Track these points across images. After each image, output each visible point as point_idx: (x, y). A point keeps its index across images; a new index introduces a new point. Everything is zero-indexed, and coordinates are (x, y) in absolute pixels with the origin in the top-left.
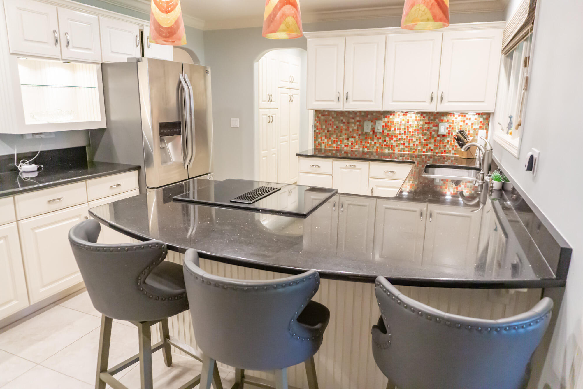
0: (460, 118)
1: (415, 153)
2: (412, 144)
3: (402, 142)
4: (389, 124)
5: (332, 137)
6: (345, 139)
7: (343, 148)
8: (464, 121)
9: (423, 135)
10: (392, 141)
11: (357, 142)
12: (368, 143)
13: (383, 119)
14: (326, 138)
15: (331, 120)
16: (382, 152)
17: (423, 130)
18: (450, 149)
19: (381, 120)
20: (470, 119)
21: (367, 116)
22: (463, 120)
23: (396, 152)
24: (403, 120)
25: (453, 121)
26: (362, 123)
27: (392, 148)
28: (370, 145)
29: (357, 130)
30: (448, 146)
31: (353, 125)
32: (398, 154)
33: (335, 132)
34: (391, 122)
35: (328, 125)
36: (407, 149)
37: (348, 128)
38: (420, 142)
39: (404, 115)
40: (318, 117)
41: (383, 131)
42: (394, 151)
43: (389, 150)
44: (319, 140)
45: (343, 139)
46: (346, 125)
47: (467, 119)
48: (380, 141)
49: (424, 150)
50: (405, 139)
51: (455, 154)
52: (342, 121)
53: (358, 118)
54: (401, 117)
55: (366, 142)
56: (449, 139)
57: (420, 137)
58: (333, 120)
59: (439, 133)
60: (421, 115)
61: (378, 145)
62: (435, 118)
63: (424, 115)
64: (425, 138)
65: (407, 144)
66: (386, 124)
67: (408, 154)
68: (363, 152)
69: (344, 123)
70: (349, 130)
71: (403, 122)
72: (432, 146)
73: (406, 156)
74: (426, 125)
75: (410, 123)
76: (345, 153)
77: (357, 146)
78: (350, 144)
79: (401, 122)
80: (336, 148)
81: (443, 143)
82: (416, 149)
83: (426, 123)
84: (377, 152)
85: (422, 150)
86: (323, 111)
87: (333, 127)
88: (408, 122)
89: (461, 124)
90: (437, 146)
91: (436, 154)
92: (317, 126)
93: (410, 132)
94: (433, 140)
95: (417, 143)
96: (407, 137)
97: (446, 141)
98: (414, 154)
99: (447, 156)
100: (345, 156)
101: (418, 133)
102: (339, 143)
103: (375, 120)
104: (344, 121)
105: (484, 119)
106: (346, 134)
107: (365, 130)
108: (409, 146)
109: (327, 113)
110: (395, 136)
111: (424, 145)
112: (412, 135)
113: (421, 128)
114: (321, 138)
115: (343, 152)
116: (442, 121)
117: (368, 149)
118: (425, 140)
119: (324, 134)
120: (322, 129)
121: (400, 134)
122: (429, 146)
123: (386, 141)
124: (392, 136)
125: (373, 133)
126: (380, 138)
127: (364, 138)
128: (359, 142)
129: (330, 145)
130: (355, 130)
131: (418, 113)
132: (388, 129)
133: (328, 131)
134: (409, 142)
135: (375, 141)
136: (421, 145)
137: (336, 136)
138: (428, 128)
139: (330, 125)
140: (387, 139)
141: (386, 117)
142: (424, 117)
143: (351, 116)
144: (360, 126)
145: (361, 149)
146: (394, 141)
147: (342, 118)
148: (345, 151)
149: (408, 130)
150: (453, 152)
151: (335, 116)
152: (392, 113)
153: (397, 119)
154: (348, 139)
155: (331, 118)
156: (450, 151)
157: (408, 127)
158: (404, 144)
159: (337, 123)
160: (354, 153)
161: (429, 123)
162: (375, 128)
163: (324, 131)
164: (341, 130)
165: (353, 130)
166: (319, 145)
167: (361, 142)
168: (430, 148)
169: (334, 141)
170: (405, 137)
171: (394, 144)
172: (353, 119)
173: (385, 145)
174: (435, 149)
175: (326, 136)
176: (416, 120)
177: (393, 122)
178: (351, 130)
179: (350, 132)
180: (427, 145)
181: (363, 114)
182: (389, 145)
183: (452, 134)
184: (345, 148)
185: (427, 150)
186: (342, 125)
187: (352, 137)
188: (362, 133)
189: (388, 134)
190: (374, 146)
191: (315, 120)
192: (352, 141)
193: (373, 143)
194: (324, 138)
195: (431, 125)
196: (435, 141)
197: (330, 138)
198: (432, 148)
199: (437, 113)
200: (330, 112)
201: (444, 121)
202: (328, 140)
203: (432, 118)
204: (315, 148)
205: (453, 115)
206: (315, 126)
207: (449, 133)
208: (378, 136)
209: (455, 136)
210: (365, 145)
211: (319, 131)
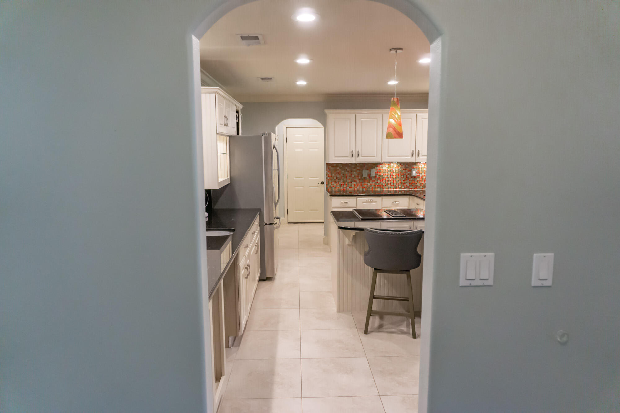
2: (395, 184)
3: (389, 183)
4: (379, 171)
5: (340, 182)
6: (350, 183)
7: (348, 189)
9: (402, 177)
10: (382, 183)
12: (366, 184)
13: (376, 168)
14: (335, 183)
15: (338, 170)
16: (376, 191)
17: (402, 174)
19: (374, 168)
21: (364, 166)
23: (385, 189)
24: (389, 168)
25: (420, 168)
26: (361, 171)
27: (382, 187)
28: (368, 186)
29: (358, 176)
30: (418, 184)
31: (355, 173)
32: (387, 190)
33: (342, 178)
34: (381, 169)
35: (337, 173)
36: (392, 187)
37: (351, 175)
39: (389, 164)
40: (329, 168)
41: (376, 176)
43: (380, 189)
44: (330, 185)
45: (348, 183)
46: (350, 173)
48: (374, 183)
49: (403, 187)
50: (390, 181)
51: (422, 188)
52: (347, 170)
53: (358, 168)
54: (387, 166)
55: (364, 184)
57: (400, 179)
58: (340, 170)
59: (412, 176)
60: (400, 164)
61: (372, 186)
63: (402, 164)
64: (403, 179)
65: (392, 184)
66: (377, 171)
67: (393, 191)
68: (363, 191)
69: (348, 171)
70: (352, 176)
71: (389, 170)
72: (408, 184)
73: (392, 192)
74: (404, 171)
75: (393, 170)
76: (350, 192)
77: (358, 188)
78: (353, 186)
79: (387, 170)
80: (343, 189)
81: (415, 182)
82: (398, 187)
83: (403, 169)
84: (372, 191)
85: (402, 187)
86: (331, 164)
87: (340, 175)
89: (425, 169)
90: (411, 184)
91: (410, 189)
92: (328, 175)
93: (394, 176)
94: (408, 180)
95: (399, 183)
96: (392, 179)
97: (416, 181)
98: (397, 190)
99: (418, 190)
100: (350, 194)
101: (399, 176)
102: (345, 186)
103: (370, 169)
104: (348, 170)
106: (350, 179)
107: (364, 176)
109: (335, 165)
110: (384, 179)
111: (403, 184)
112: (395, 177)
113: (400, 173)
114: (332, 183)
115: (348, 192)
116: (413, 168)
117: (366, 189)
118: (403, 181)
119: (333, 180)
120: (332, 176)
121: (387, 177)
122: (406, 184)
123: (378, 183)
124: (382, 179)
125: (369, 178)
126: (374, 181)
127: (363, 181)
128: (359, 185)
129: (338, 188)
130: (356, 176)
131: (398, 163)
132: (379, 174)
133: (337, 178)
134: (394, 182)
135: (371, 183)
136: (402, 184)
137: (343, 181)
138: (405, 172)
139: (338, 173)
140: (379, 181)
141: (378, 166)
142: (402, 166)
143: (353, 166)
144: (360, 173)
145: (361, 190)
146: (384, 182)
147: (346, 168)
149: (392, 174)
151: (342, 166)
152: (381, 164)
153: (385, 168)
154: (351, 183)
155: (338, 168)
156: (419, 187)
157: (392, 173)
159: (343, 171)
160: (356, 192)
161: (405, 169)
162: (370, 174)
163: (333, 178)
164: (346, 176)
166: (330, 188)
167: (361, 184)
168: (407, 185)
169: (342, 184)
170: (390, 179)
171: (384, 184)
172: (355, 168)
173: (377, 186)
174: (410, 186)
176: (397, 168)
178: (353, 176)
179: (353, 178)
180: (405, 184)
181: (361, 165)
182: (381, 186)
184: (350, 190)
185: (405, 187)
186: (347, 173)
187: (355, 181)
188: (361, 178)
189: (379, 178)
190: (370, 186)
191: (327, 170)
192: (355, 184)
193: (369, 184)
194: (333, 183)
195: (407, 171)
196: (410, 181)
197: (338, 183)
198: (408, 186)
199: (410, 163)
200: (337, 165)
201: (415, 168)
202: (337, 185)
203: (407, 166)
204: (327, 190)
205: (420, 164)
206: (327, 175)
207: (418, 175)
208: (372, 180)
209: (421, 177)
210: (364, 186)
211: (330, 178)
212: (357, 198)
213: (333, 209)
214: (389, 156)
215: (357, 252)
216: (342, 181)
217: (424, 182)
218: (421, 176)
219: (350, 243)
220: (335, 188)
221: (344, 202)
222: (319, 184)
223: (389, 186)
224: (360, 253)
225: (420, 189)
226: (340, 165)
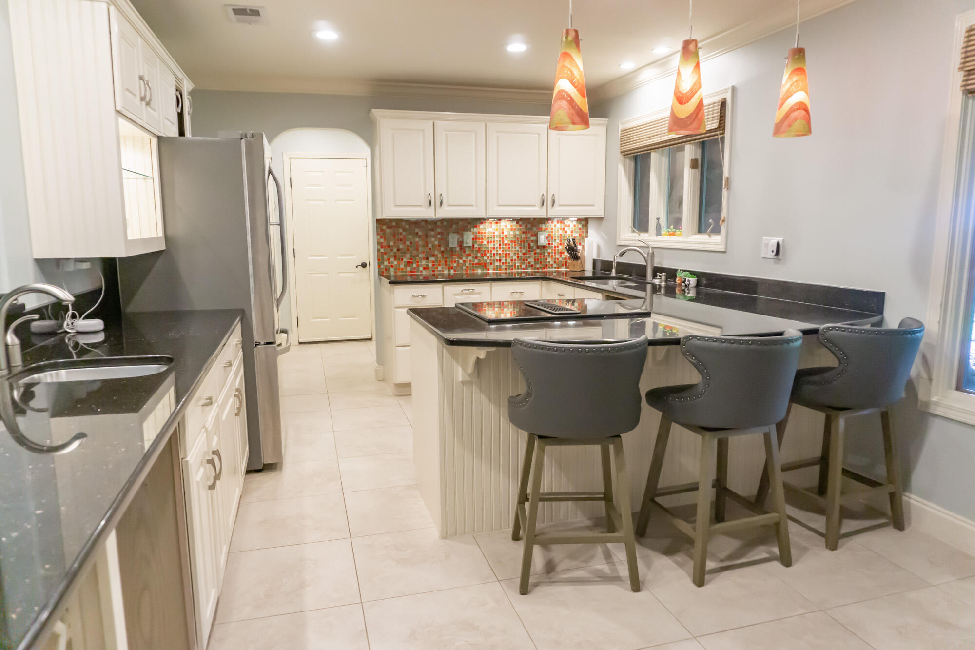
0: (558, 225)
1: (513, 271)
2: (509, 260)
3: (497, 258)
4: (479, 236)
5: (405, 257)
6: (424, 259)
7: (421, 271)
8: (564, 229)
9: (521, 248)
10: (485, 258)
11: (440, 261)
12: (455, 262)
13: (472, 230)
14: (395, 260)
15: (401, 234)
16: (474, 273)
17: (521, 242)
18: (551, 263)
19: (470, 231)
20: (569, 226)
21: (451, 227)
22: (562, 227)
23: (491, 271)
24: (497, 229)
25: (552, 229)
26: (445, 236)
27: (485, 266)
28: (458, 265)
29: (439, 246)
30: (549, 260)
31: (433, 239)
32: (494, 273)
33: (408, 250)
34: (482, 233)
35: (398, 240)
36: (503, 267)
37: (427, 243)
38: (518, 257)
39: (497, 223)
40: (382, 230)
41: (473, 246)
42: (488, 270)
43: (482, 269)
44: (386, 263)
45: (421, 259)
46: (423, 240)
47: (566, 226)
48: (470, 258)
49: (524, 266)
50: (500, 254)
51: (558, 268)
52: (417, 233)
53: (439, 230)
54: (494, 226)
55: (452, 262)
56: (549, 251)
57: (518, 250)
58: (404, 233)
59: (539, 244)
60: (517, 223)
61: (467, 264)
62: (532, 226)
63: (520, 223)
64: (524, 251)
65: (503, 261)
66: (476, 236)
67: (506, 273)
68: (449, 275)
69: (420, 236)
70: (427, 246)
71: (497, 233)
72: (531, 260)
73: (503, 274)
74: (524, 236)
75: (505, 233)
77: (440, 268)
78: (430, 265)
79: (494, 233)
80: (411, 272)
81: (544, 256)
82: (515, 266)
83: (523, 233)
84: (468, 273)
85: (521, 266)
86: (388, 221)
87: (405, 243)
88: (503, 233)
89: (561, 232)
90: (538, 259)
91: (536, 270)
92: (382, 243)
93: (506, 244)
94: (532, 253)
95: (515, 258)
96: (503, 251)
97: (546, 254)
98: (512, 273)
99: (549, 272)
101: (515, 245)
102: (415, 266)
103: (462, 232)
104: (420, 233)
105: (583, 225)
106: (424, 252)
107: (451, 245)
108: (506, 263)
109: (394, 224)
110: (488, 251)
111: (523, 260)
112: (509, 248)
113: (518, 239)
114: (389, 259)
116: (541, 229)
117: (455, 271)
118: (524, 254)
119: (392, 254)
120: (389, 246)
121: (494, 248)
122: (529, 260)
123: (478, 258)
124: (485, 251)
125: (461, 249)
126: (470, 255)
127: (448, 256)
128: (443, 262)
129: (402, 269)
130: (436, 245)
131: (514, 220)
132: (479, 241)
133: (398, 250)
134: (506, 257)
135: (464, 259)
136: (520, 260)
137: (411, 256)
138: (526, 238)
139: (401, 240)
140: (479, 255)
141: (476, 227)
142: (520, 226)
143: (429, 227)
144: (442, 239)
145: (446, 272)
146: (488, 257)
147: (417, 230)
148: (424, 275)
149: (503, 242)
150: (555, 265)
151: (407, 227)
152: (481, 221)
153: (489, 229)
154: (427, 259)
155: (401, 230)
156: (552, 265)
157: (503, 238)
158: (500, 260)
159: (410, 237)
160: (437, 276)
161: (526, 232)
162: (462, 242)
163: (392, 250)
164: (417, 246)
165: (434, 246)
166: (386, 270)
167: (446, 262)
168: (530, 263)
169: (408, 262)
170: (500, 251)
171: (488, 261)
172: (432, 230)
173: (476, 264)
174: (536, 264)
175: (395, 257)
176: (512, 230)
177: (485, 233)
178: (430, 246)
179: (430, 249)
180: (527, 260)
181: (445, 223)
182: (482, 264)
183: (552, 244)
184: (424, 272)
185: (526, 266)
186: (417, 240)
187: (433, 256)
188: (446, 249)
189: (479, 248)
190: (463, 265)
191: (378, 234)
192: (433, 262)
193: (461, 261)
194: (392, 260)
195: (529, 235)
196: (535, 254)
197: (402, 260)
198: (532, 263)
199: (535, 219)
200: (399, 222)
201: (543, 229)
202: (399, 263)
203: (529, 226)
204: (379, 274)
205: (552, 222)
206: (378, 243)
207: (549, 244)
208: (467, 252)
209: (555, 247)
210: (451, 265)
211: (384, 250)
212: (444, 286)
213: (396, 309)
214: (499, 206)
216: (408, 256)
217: (561, 256)
218: (555, 244)
219: (468, 379)
220: (395, 269)
221: (419, 295)
222: (357, 267)
223: (497, 264)
225: (554, 270)
226: (404, 224)
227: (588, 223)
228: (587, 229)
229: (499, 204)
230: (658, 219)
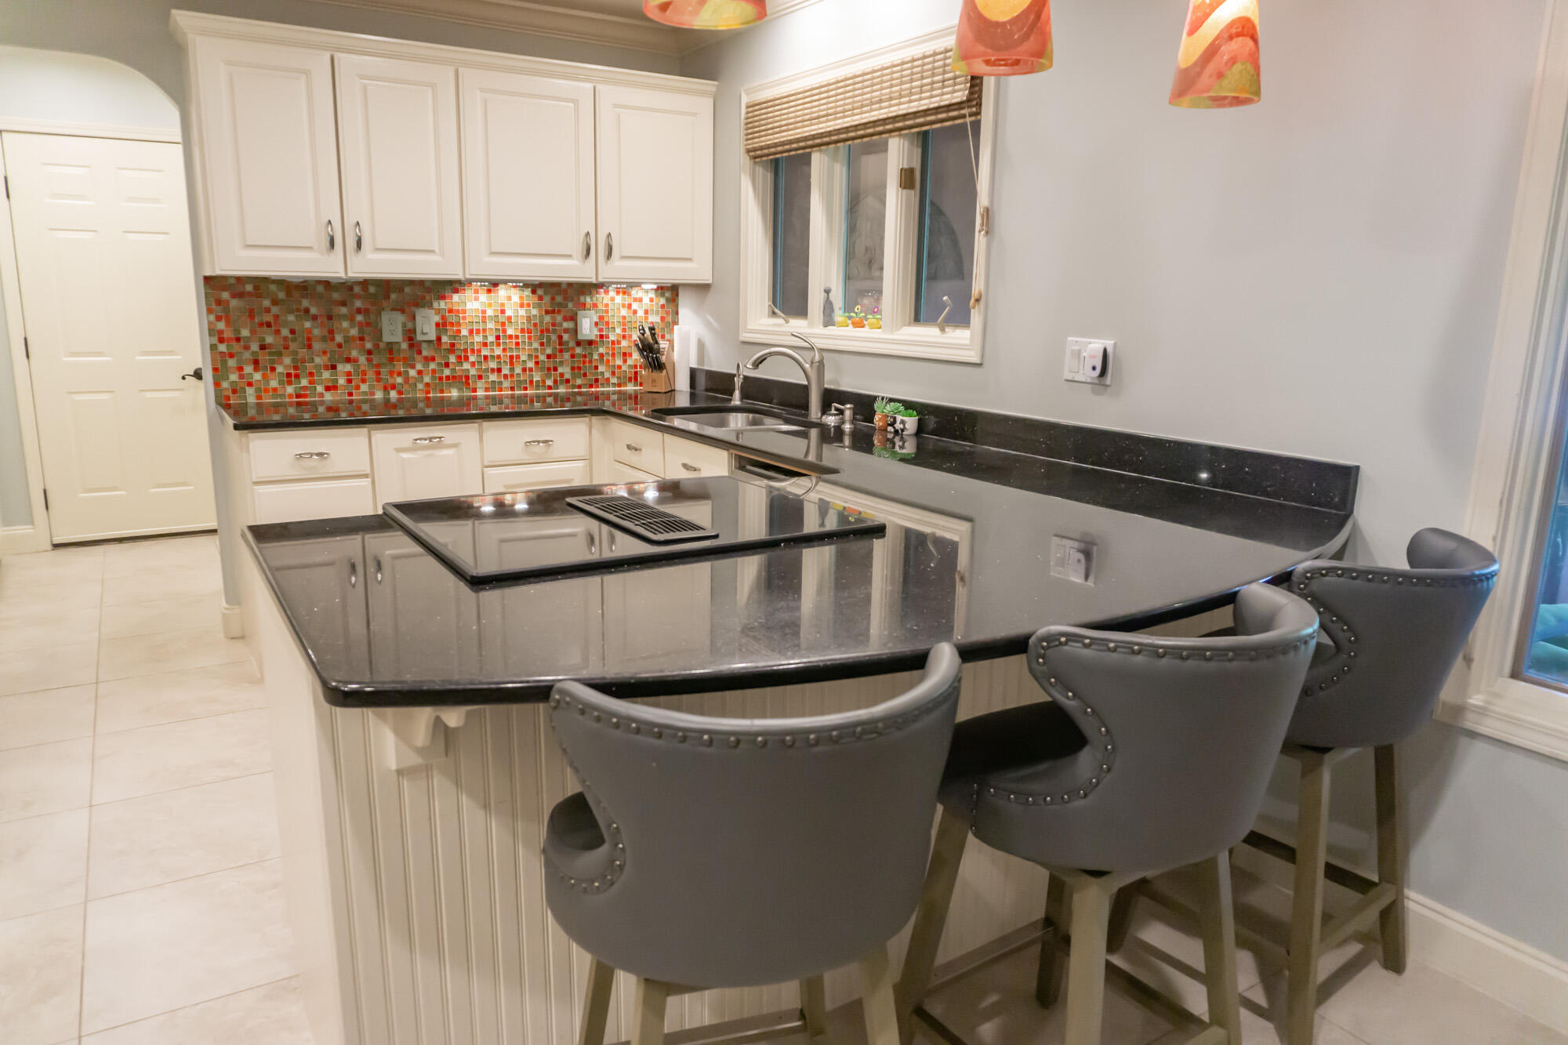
0: (619, 299)
1: (528, 392)
2: (518, 370)
3: (493, 365)
4: (451, 318)
5: (281, 364)
6: (326, 368)
7: (322, 395)
8: (630, 306)
9: (542, 344)
10: (466, 366)
11: (364, 373)
12: (399, 374)
13: (435, 305)
14: (256, 369)
15: (268, 310)
16: (442, 398)
17: (542, 331)
18: (607, 375)
19: (430, 306)
20: (641, 300)
21: (387, 297)
22: (626, 303)
23: (480, 393)
24: (490, 305)
25: (607, 305)
26: (373, 317)
27: (467, 384)
28: (407, 380)
29: (362, 339)
30: (601, 369)
31: (345, 324)
32: (487, 397)
33: (286, 348)
34: (458, 311)
35: (261, 325)
36: (506, 384)
37: (331, 332)
38: (537, 363)
39: (489, 291)
40: (219, 302)
41: (439, 339)
42: (475, 390)
43: (460, 390)
44: (234, 377)
45: (317, 367)
46: (322, 325)
47: (635, 300)
48: (432, 366)
49: (549, 382)
50: (499, 357)
51: (619, 385)
52: (307, 311)
53: (358, 304)
54: (483, 297)
55: (391, 373)
56: (601, 350)
57: (536, 349)
58: (275, 310)
59: (580, 337)
60: (534, 292)
61: (427, 379)
62: (565, 299)
63: (540, 292)
64: (549, 351)
65: (506, 371)
66: (443, 318)
67: (513, 396)
68: (387, 401)
69: (314, 318)
70: (333, 339)
71: (490, 312)
72: (565, 370)
73: (506, 401)
74: (548, 319)
75: (508, 313)
76: (329, 409)
77: (364, 388)
78: (342, 381)
79: (484, 312)
80: (298, 396)
81: (590, 362)
82: (531, 382)
83: (547, 312)
84: (428, 399)
85: (544, 382)
86: (233, 281)
87: (277, 332)
88: (503, 312)
89: (624, 312)
90: (579, 368)
91: (577, 390)
92: (221, 332)
93: (510, 337)
94: (567, 356)
95: (531, 364)
96: (504, 350)
97: (596, 357)
98: (526, 396)
99: (603, 393)
100: (330, 416)
101: (530, 338)
102: (304, 382)
103: (413, 309)
104: (313, 311)
105: (668, 300)
106: (325, 353)
107: (387, 337)
108: (512, 376)
109: (249, 288)
110: (473, 351)
111: (549, 369)
112: (517, 344)
113: (535, 325)
114: (240, 369)
115: (321, 409)
116: (583, 307)
117: (400, 393)
118: (549, 357)
119: (247, 355)
120: (238, 340)
121: (485, 344)
122: (560, 370)
123: (451, 366)
124: (465, 350)
125: (411, 346)
126: (433, 359)
127: (384, 360)
128: (371, 375)
129: (275, 390)
130: (353, 338)
131: (526, 285)
132: (451, 330)
133: (263, 347)
134: (512, 364)
135: (419, 367)
136: (542, 369)
137: (294, 360)
138: (554, 325)
139: (269, 325)
140: (452, 359)
141: (443, 297)
142: (541, 298)
143: (336, 296)
144: (368, 324)
145: (379, 395)
146: (473, 364)
147: (305, 303)
148: (329, 404)
149: (504, 331)
150: (614, 380)
151: (282, 295)
152: (454, 286)
153: (472, 304)
154: (334, 367)
155: (266, 303)
156: (608, 379)
157: (503, 324)
158: (499, 370)
159: (291, 318)
160: (359, 408)
161: (553, 312)
162: (414, 331)
163: (247, 348)
164: (309, 339)
165: (347, 339)
166: (234, 391)
167: (378, 373)
168: (562, 375)
169: (289, 375)
170: (498, 351)
171: (473, 372)
172: (344, 304)
173: (448, 378)
174: (574, 377)
175: (256, 362)
176: (522, 305)
177: (464, 311)
178: (339, 338)
179: (340, 346)
180: (555, 369)
181: (372, 289)
182: (461, 377)
183: (607, 337)
184: (328, 397)
185: (555, 382)
186: (308, 325)
187: (348, 360)
188: (376, 346)
189: (453, 345)
190: (418, 380)
191: (210, 311)
192: (349, 374)
193: (412, 373)
194: (248, 369)
195: (559, 318)
196: (573, 356)
197: (273, 369)
198: (567, 376)
199: (570, 285)
200: (261, 283)
201: (587, 306)
202: (264, 376)
203: (559, 299)
204: (218, 403)
205: (607, 292)
206: (211, 332)
207: (601, 336)
208: (425, 353)
209: (613, 342)
210: (391, 381)
211: (228, 346)
212: (372, 432)
213: (256, 487)
214: (493, 253)
215: (464, 798)
216: (287, 361)
217: (625, 361)
218: (612, 337)
219: (415, 760)
220: (258, 390)
221: (312, 454)
222: (184, 378)
223: (493, 377)
224: (486, 806)
225: (611, 389)
226: (273, 287)
227: (677, 295)
228: (677, 306)
229: (494, 250)
230: (827, 291)
